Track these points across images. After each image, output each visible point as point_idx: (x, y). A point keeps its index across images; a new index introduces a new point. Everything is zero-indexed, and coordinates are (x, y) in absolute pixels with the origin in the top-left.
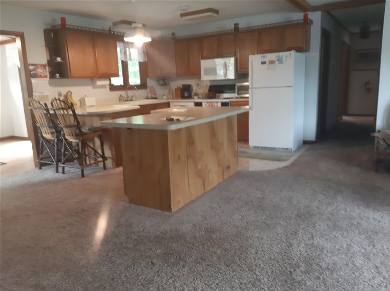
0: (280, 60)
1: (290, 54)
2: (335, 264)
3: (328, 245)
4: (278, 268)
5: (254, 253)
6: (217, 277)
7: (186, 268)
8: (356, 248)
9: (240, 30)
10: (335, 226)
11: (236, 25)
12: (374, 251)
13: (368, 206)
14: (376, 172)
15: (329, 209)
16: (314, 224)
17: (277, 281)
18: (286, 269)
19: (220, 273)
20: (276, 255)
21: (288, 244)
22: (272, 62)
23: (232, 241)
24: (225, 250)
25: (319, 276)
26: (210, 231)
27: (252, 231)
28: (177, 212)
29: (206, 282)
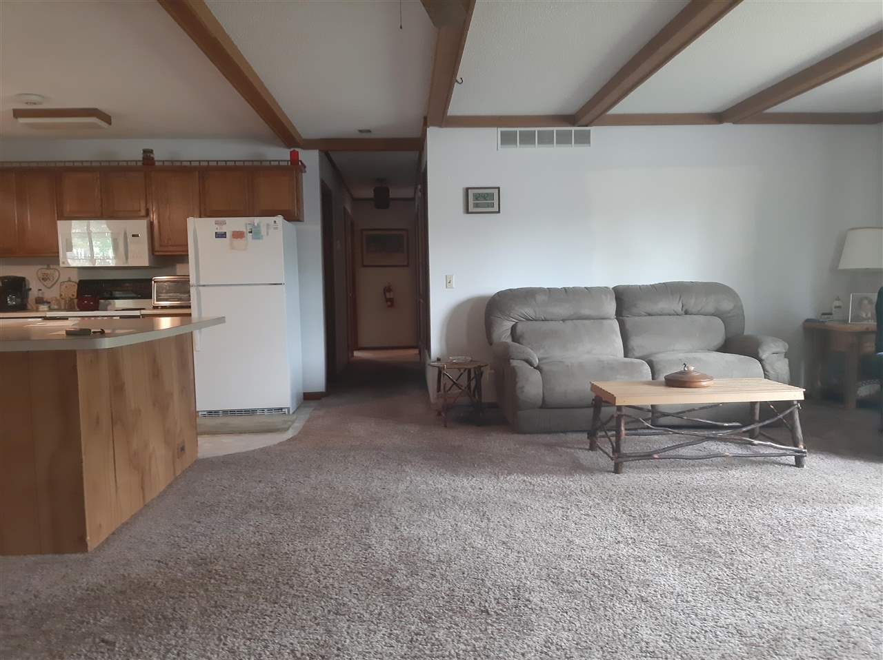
0: (255, 232)
1: (275, 222)
2: (447, 553)
3: (425, 533)
4: (365, 581)
5: (313, 572)
6: (265, 622)
7: (190, 627)
8: (466, 528)
9: (157, 164)
10: (423, 507)
11: (147, 153)
12: (491, 525)
13: (455, 472)
14: (446, 426)
15: (402, 487)
16: (389, 512)
17: (374, 597)
18: (380, 578)
19: (266, 615)
20: (352, 566)
21: (363, 546)
22: (238, 235)
23: (260, 567)
24: (253, 582)
25: (433, 573)
26: (202, 562)
27: (290, 543)
28: (100, 548)
29: (249, 636)
